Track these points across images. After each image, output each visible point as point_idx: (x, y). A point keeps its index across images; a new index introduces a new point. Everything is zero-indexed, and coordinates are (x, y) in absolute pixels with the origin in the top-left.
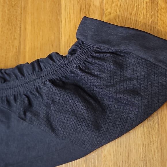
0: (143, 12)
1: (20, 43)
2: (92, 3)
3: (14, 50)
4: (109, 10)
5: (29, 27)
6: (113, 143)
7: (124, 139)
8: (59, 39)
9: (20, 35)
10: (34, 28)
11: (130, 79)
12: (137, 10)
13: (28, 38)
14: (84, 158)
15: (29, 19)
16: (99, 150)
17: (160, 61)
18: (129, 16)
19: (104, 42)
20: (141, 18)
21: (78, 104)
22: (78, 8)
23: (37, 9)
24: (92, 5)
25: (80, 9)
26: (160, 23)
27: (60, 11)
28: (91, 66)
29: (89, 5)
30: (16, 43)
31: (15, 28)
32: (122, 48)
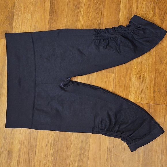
0: (151, 16)
1: (101, 19)
2: (133, 9)
3: (98, 22)
4: (139, 13)
5: (105, 14)
6: (136, 59)
7: (140, 58)
8: (118, 21)
9: (101, 16)
10: (108, 14)
11: (147, 37)
12: (149, 15)
13: (105, 18)
14: (126, 64)
15: (106, 10)
16: (131, 62)
17: (157, 33)
18: (146, 17)
19: (140, 24)
20: (150, 18)
21: (130, 44)
22: (127, 10)
23: (110, 7)
24: (133, 10)
25: (128, 11)
26: (156, 21)
27: (120, 10)
28: (135, 31)
29: (132, 10)
30: (99, 19)
31: (99, 13)
32: (146, 27)
